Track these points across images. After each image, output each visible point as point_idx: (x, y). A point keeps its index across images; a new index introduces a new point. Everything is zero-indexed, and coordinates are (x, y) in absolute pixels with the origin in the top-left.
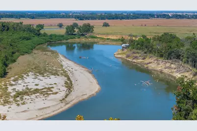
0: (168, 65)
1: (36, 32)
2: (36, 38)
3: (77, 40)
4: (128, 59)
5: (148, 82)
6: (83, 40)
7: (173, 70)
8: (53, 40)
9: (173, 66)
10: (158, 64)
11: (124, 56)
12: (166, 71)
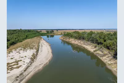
0: (79, 42)
1: (39, 32)
2: (38, 34)
3: (49, 34)
4: (64, 39)
5: (74, 51)
6: (51, 34)
7: (82, 44)
8: (43, 35)
9: (81, 42)
10: (75, 41)
11: (62, 39)
12: (79, 44)
